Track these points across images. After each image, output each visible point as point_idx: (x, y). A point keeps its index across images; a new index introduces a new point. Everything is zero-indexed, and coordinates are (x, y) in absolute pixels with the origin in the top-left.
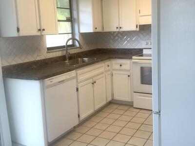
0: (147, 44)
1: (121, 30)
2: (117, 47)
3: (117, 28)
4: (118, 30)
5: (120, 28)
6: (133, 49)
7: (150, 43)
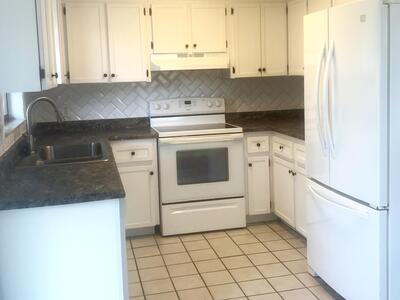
0: (159, 109)
1: (114, 80)
2: (89, 118)
3: (105, 75)
4: (106, 80)
5: (113, 75)
6: (127, 120)
7: (165, 106)
